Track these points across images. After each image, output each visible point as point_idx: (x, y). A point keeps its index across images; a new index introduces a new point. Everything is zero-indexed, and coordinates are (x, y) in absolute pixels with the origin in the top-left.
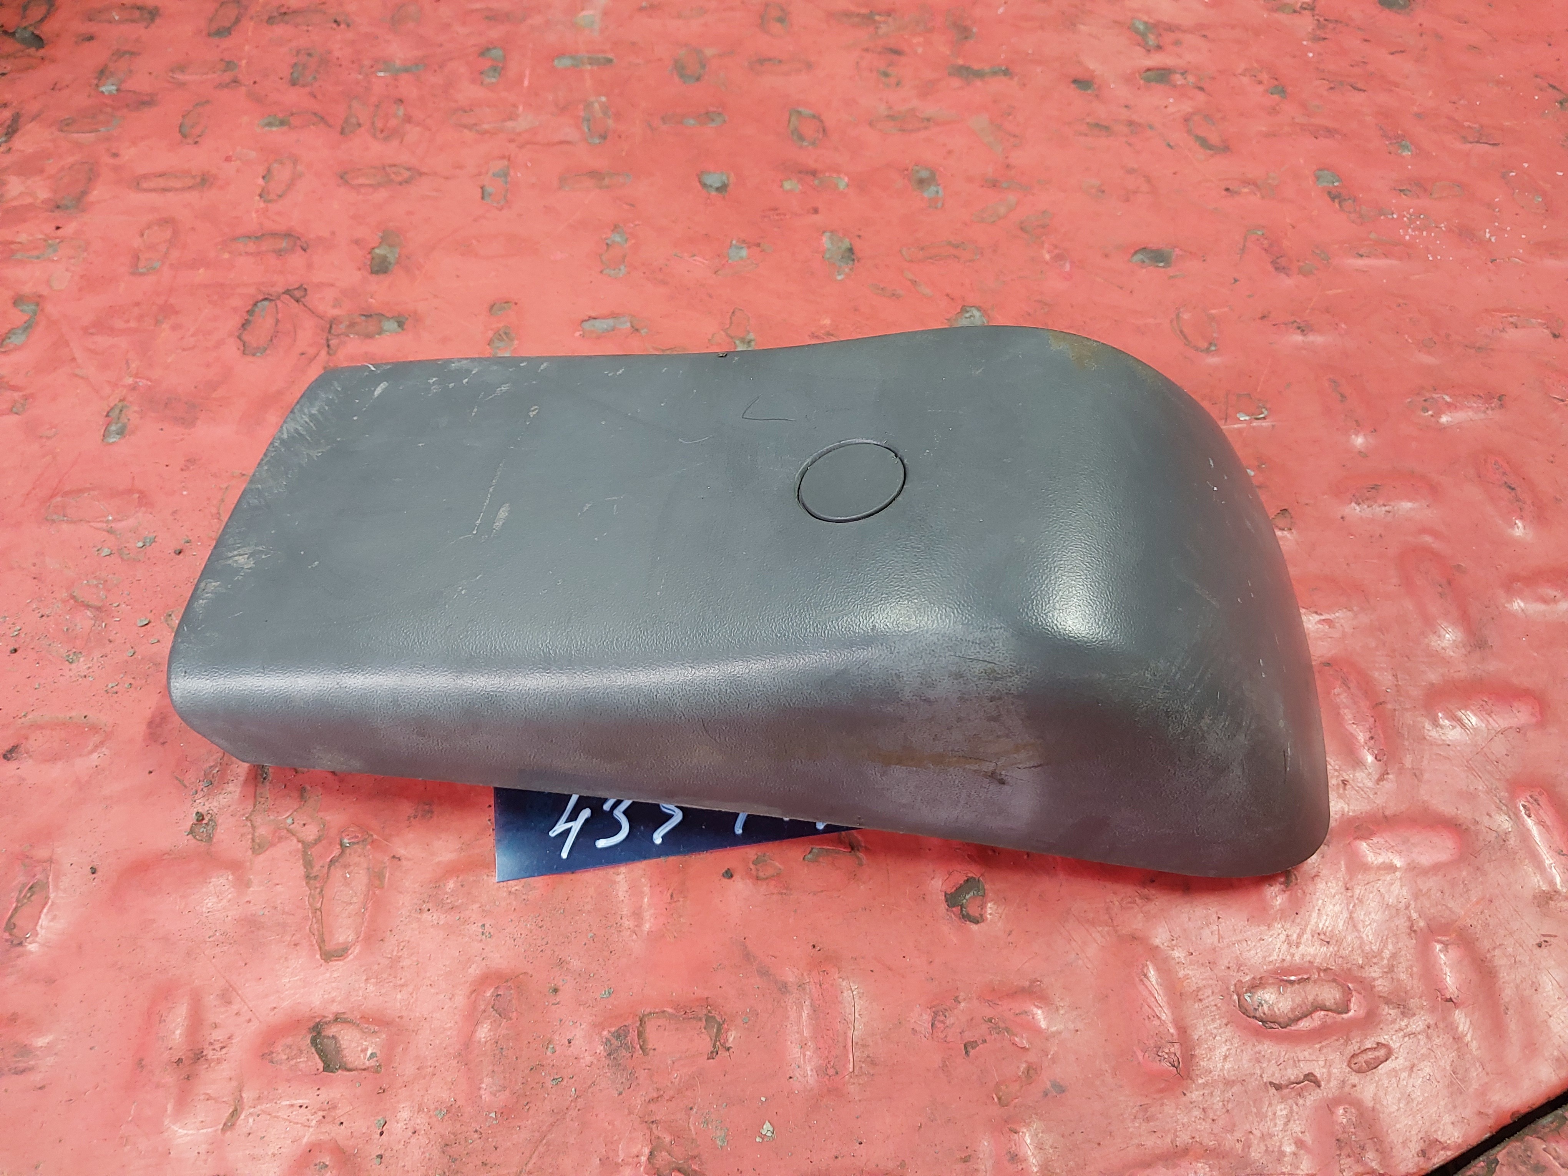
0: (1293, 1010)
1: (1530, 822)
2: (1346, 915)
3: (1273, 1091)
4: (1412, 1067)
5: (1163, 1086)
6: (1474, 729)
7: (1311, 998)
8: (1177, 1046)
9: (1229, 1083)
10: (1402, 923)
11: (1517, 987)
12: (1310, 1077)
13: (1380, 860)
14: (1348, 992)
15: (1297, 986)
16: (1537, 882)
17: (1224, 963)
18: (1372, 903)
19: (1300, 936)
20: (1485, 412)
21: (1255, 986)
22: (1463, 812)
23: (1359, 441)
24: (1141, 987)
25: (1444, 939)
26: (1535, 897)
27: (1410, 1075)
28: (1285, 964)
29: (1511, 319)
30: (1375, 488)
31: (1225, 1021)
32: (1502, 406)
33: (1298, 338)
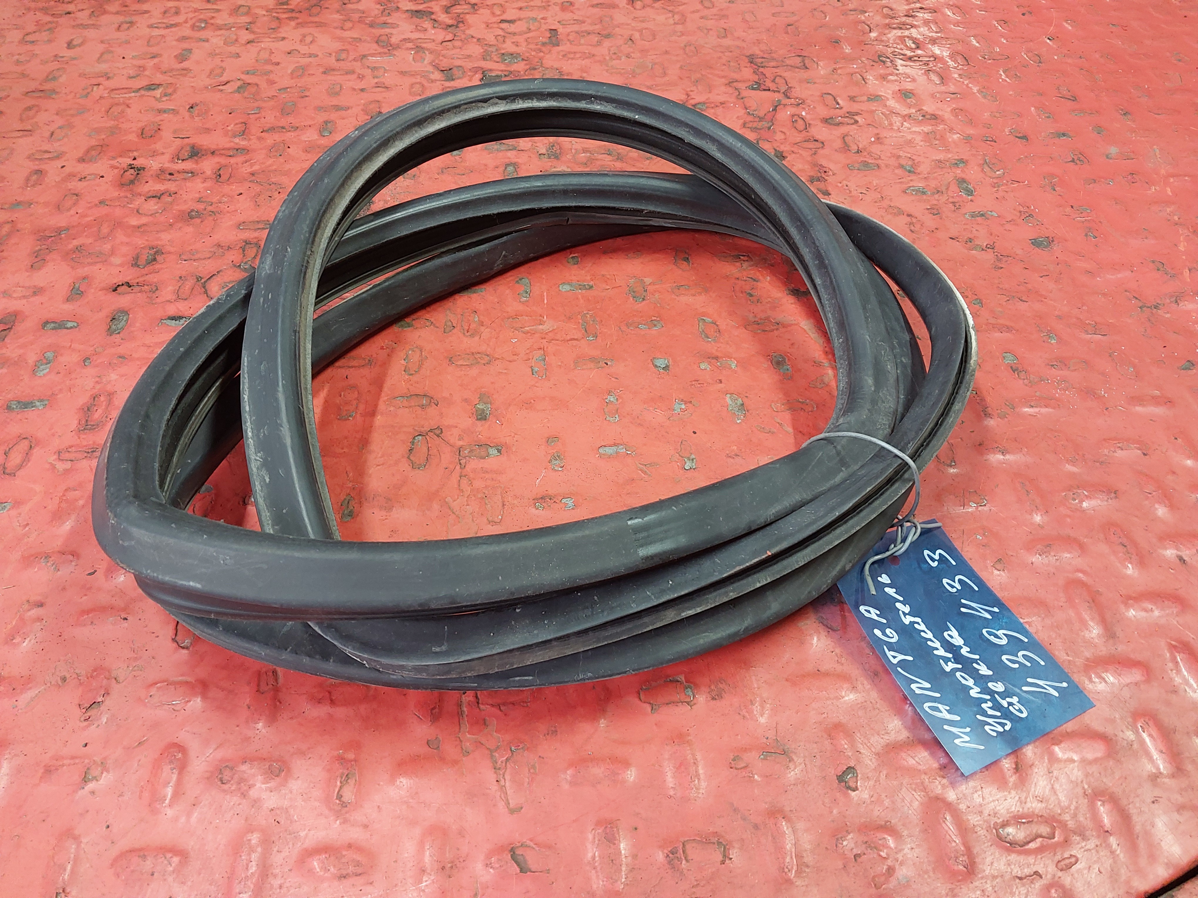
0: (1025, 838)
1: (1145, 735)
2: (1050, 786)
3: (1018, 881)
4: (1090, 867)
5: (960, 878)
6: (1112, 683)
7: (1034, 831)
8: (966, 857)
9: (994, 877)
10: (1080, 791)
11: (1143, 825)
12: (1036, 873)
13: (1066, 756)
14: (1054, 828)
15: (1026, 825)
16: (1150, 768)
17: (986, 813)
18: (1063, 780)
19: (1026, 798)
20: (1107, 501)
21: (1005, 825)
22: (1109, 730)
23: (1038, 518)
24: (944, 825)
25: (1102, 799)
26: (1149, 776)
27: (1089, 872)
28: (1020, 813)
29: (1119, 445)
30: (1049, 546)
31: (990, 844)
32: (1116, 497)
33: (1000, 457)
